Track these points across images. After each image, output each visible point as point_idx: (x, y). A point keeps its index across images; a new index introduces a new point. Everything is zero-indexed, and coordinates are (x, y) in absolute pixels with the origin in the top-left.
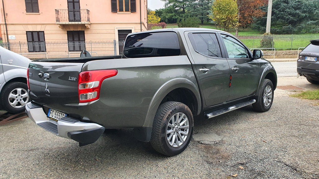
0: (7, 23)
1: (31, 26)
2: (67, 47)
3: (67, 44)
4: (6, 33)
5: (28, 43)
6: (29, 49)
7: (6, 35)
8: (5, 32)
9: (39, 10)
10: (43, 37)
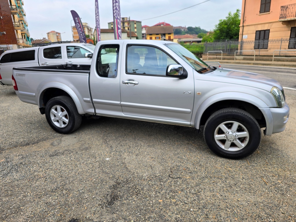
0: (244, 25)
1: (260, 26)
2: (288, 44)
3: (288, 42)
4: (242, 34)
5: (255, 41)
6: (254, 47)
7: (241, 36)
8: (242, 32)
9: (270, 10)
10: (268, 35)
